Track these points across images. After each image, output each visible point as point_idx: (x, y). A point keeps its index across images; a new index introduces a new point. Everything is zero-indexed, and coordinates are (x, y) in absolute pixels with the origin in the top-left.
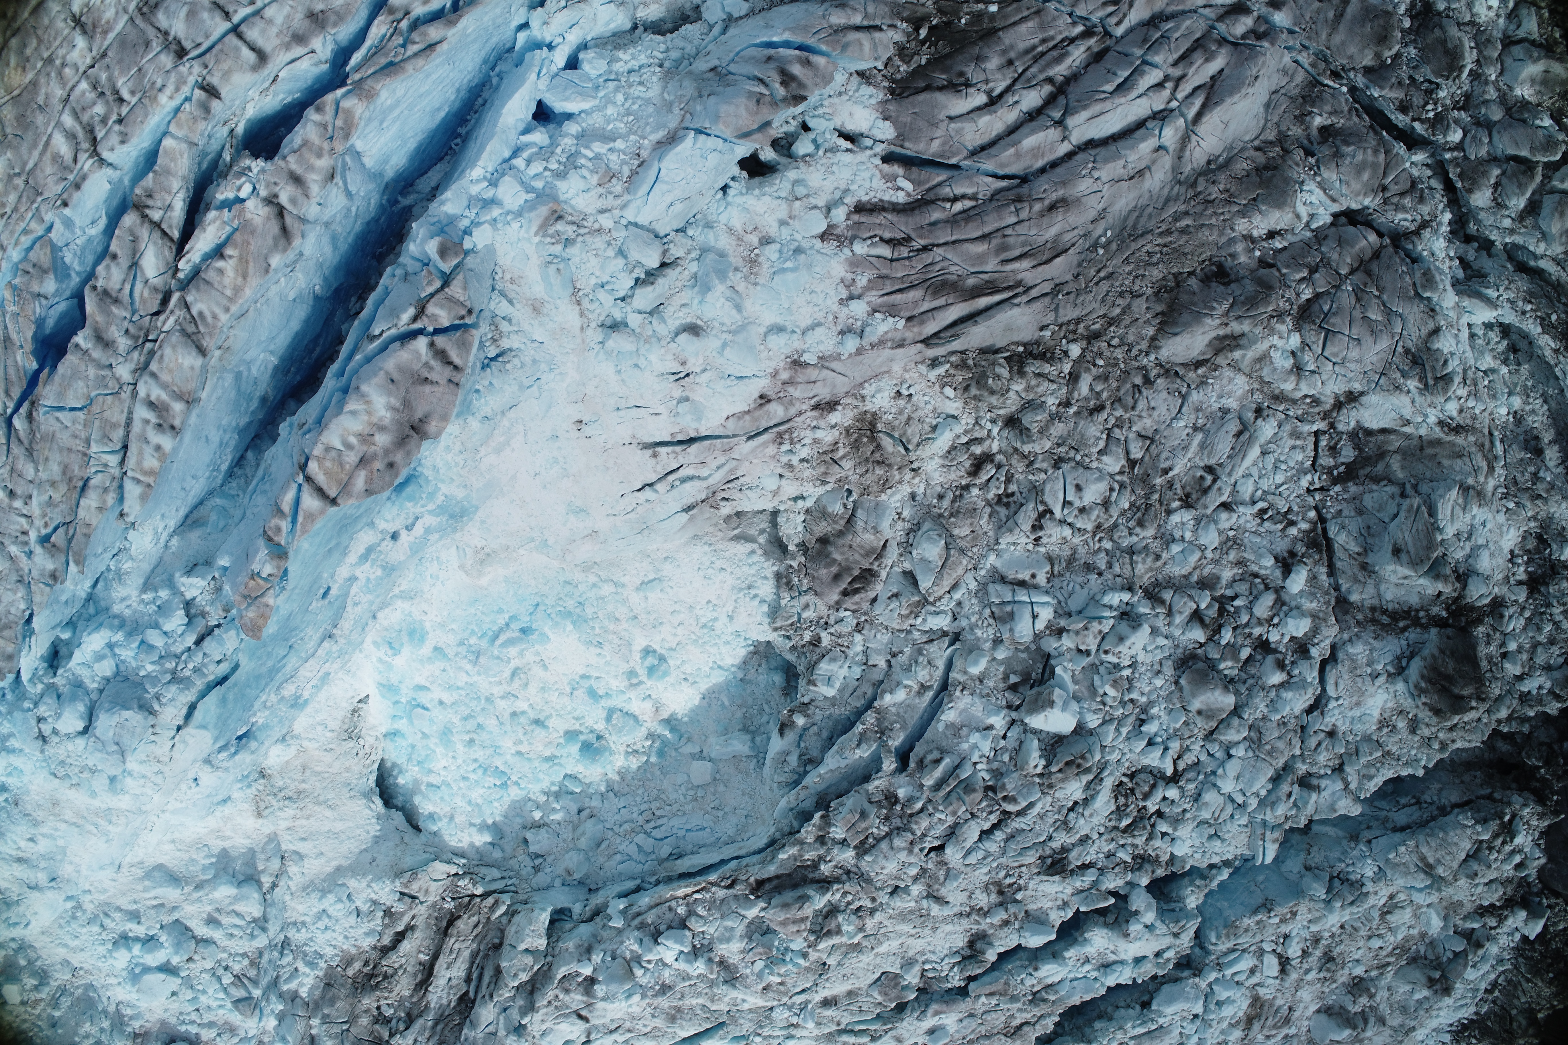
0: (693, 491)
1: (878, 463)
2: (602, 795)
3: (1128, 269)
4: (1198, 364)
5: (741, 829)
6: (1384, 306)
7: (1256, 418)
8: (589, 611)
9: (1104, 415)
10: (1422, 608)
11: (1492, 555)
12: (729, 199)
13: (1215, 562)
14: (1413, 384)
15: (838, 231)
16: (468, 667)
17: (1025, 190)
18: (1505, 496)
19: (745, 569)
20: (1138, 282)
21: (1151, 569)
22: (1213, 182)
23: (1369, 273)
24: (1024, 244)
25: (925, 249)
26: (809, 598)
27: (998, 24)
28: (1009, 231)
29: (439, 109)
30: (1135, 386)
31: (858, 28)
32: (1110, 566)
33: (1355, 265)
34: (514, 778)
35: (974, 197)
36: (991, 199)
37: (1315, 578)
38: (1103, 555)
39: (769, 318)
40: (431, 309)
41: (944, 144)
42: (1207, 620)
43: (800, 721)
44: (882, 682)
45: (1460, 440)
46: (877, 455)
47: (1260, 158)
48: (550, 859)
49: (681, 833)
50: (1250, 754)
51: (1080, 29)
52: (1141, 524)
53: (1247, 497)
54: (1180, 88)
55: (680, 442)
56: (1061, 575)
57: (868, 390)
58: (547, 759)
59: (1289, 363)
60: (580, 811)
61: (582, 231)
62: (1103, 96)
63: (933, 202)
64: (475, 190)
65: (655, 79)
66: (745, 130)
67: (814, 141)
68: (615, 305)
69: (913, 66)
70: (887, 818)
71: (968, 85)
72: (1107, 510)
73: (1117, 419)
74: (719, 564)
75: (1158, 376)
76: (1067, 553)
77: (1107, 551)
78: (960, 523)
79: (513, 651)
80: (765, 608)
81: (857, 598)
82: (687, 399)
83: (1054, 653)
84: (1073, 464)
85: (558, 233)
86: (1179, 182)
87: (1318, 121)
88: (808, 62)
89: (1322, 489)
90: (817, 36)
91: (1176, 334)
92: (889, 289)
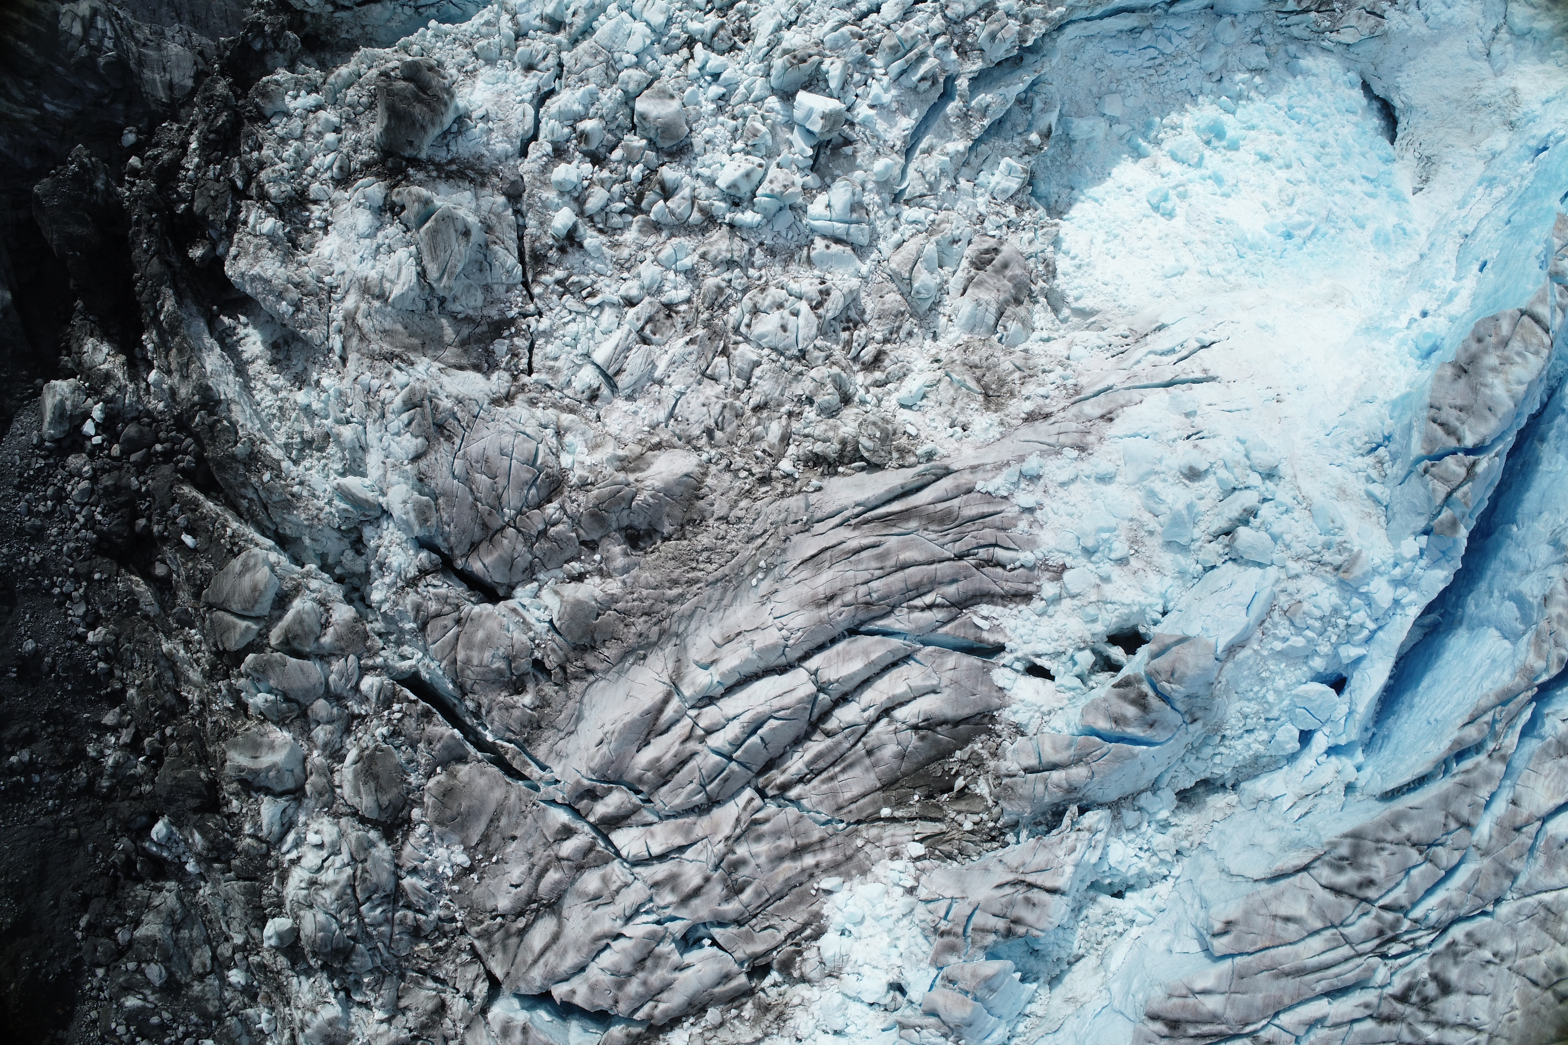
0: (1162, 341)
1: (976, 367)
2: (1201, 93)
3: (733, 546)
4: (658, 446)
5: (1079, 48)
6: (471, 490)
7: (599, 389)
8: (1232, 250)
9: (752, 402)
10: (434, 179)
11: (353, 227)
12: (1161, 602)
13: (642, 248)
14: (446, 403)
15: (1048, 575)
16: (1335, 209)
17: (861, 616)
18: (332, 289)
19: (1084, 284)
20: (722, 533)
21: (710, 244)
22: (641, 635)
23: (485, 526)
24: (859, 561)
25: (960, 557)
26: (1029, 250)
27: (879, 795)
28: (878, 573)
29: (1429, 687)
30: (722, 429)
31: (1054, 767)
32: (751, 252)
33: (498, 536)
34: (1282, 113)
35: (912, 609)
36: (894, 607)
37: (541, 223)
38: (758, 263)
39: (1112, 490)
40: (1462, 471)
41: (942, 664)
42: (657, 188)
43: (1034, 137)
44: (963, 165)
45: (387, 347)
46: (979, 373)
47: (590, 660)
48: (1247, 39)
49: (1132, 50)
50: (617, 55)
51: (792, 793)
52: (720, 290)
53: (608, 311)
54: (688, 728)
55: (1183, 382)
56: (800, 248)
57: (995, 432)
58: (1253, 128)
59: (568, 438)
60: (1220, 80)
61: (1316, 557)
62: (782, 713)
63: (953, 605)
64: (1413, 596)
65: (1233, 721)
66: (1185, 645)
67: (1075, 664)
68: (1274, 494)
69: (968, 749)
70: (967, 33)
71: (915, 728)
72: (755, 306)
73: (738, 398)
74: (1111, 289)
75: (698, 438)
76: (793, 267)
77: (752, 265)
78: (896, 305)
79: (1298, 219)
80: (1064, 246)
81: (986, 246)
82: (1187, 415)
83: (808, 171)
84: (788, 353)
85: (1340, 553)
86: (677, 635)
87: (527, 699)
88: (1116, 722)
89: (525, 316)
90: (1104, 750)
91: (687, 475)
92: (997, 517)
